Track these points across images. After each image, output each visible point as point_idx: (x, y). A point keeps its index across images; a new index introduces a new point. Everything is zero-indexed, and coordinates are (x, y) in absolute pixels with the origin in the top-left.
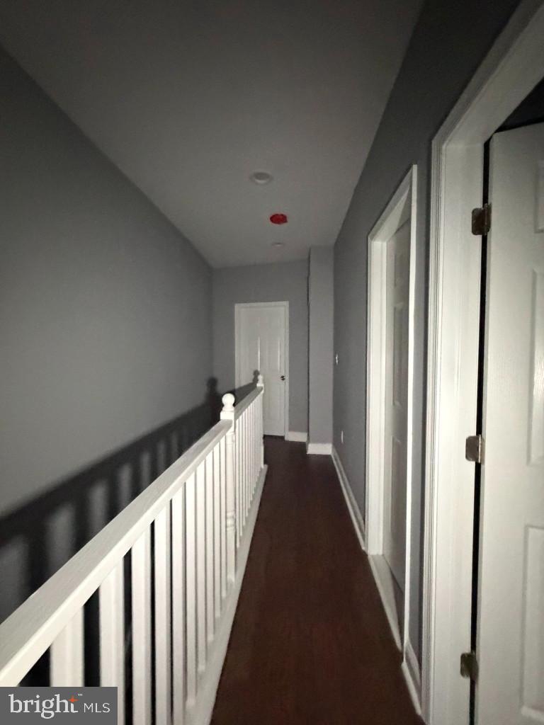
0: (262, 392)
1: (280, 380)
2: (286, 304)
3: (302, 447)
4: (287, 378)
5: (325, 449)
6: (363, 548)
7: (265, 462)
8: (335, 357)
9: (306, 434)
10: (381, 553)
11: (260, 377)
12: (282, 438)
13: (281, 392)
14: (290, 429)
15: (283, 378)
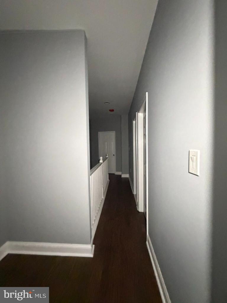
2: (114, 132)
3: (120, 176)
5: (127, 176)
7: (109, 179)
9: (121, 172)
12: (114, 174)
14: (116, 171)
15: (114, 155)
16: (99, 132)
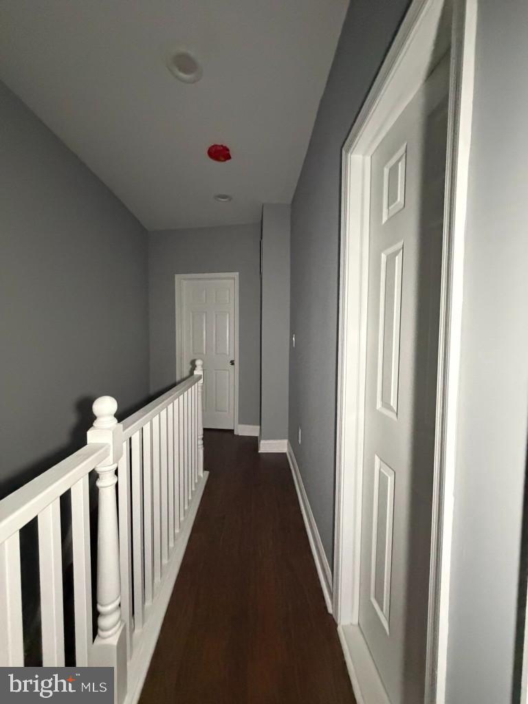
0: (201, 381)
1: (229, 364)
2: (236, 275)
3: (253, 442)
4: (237, 363)
5: (280, 446)
6: (330, 611)
8: (291, 337)
9: (259, 427)
10: (355, 621)
11: (199, 363)
12: (231, 431)
13: (230, 379)
14: (241, 422)
15: (232, 363)
16: (177, 277)
